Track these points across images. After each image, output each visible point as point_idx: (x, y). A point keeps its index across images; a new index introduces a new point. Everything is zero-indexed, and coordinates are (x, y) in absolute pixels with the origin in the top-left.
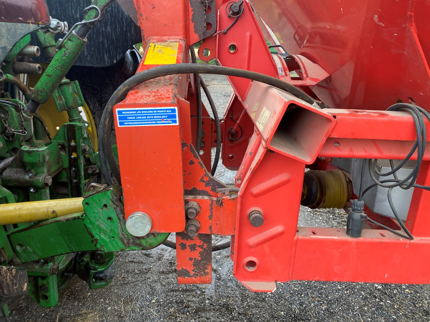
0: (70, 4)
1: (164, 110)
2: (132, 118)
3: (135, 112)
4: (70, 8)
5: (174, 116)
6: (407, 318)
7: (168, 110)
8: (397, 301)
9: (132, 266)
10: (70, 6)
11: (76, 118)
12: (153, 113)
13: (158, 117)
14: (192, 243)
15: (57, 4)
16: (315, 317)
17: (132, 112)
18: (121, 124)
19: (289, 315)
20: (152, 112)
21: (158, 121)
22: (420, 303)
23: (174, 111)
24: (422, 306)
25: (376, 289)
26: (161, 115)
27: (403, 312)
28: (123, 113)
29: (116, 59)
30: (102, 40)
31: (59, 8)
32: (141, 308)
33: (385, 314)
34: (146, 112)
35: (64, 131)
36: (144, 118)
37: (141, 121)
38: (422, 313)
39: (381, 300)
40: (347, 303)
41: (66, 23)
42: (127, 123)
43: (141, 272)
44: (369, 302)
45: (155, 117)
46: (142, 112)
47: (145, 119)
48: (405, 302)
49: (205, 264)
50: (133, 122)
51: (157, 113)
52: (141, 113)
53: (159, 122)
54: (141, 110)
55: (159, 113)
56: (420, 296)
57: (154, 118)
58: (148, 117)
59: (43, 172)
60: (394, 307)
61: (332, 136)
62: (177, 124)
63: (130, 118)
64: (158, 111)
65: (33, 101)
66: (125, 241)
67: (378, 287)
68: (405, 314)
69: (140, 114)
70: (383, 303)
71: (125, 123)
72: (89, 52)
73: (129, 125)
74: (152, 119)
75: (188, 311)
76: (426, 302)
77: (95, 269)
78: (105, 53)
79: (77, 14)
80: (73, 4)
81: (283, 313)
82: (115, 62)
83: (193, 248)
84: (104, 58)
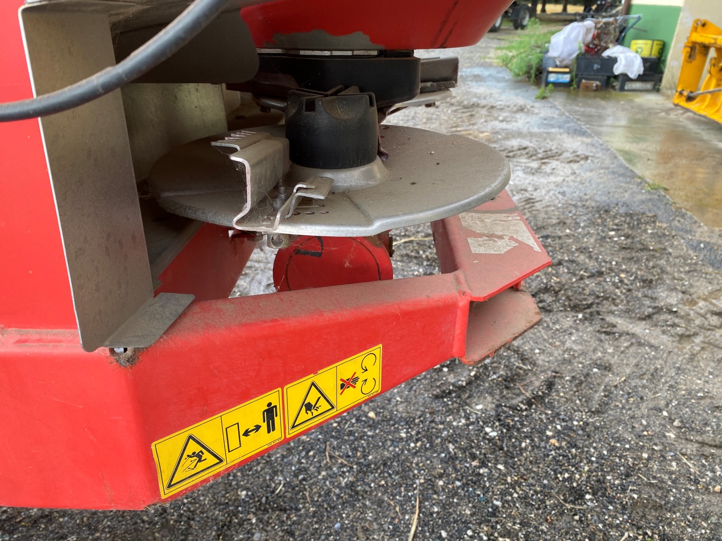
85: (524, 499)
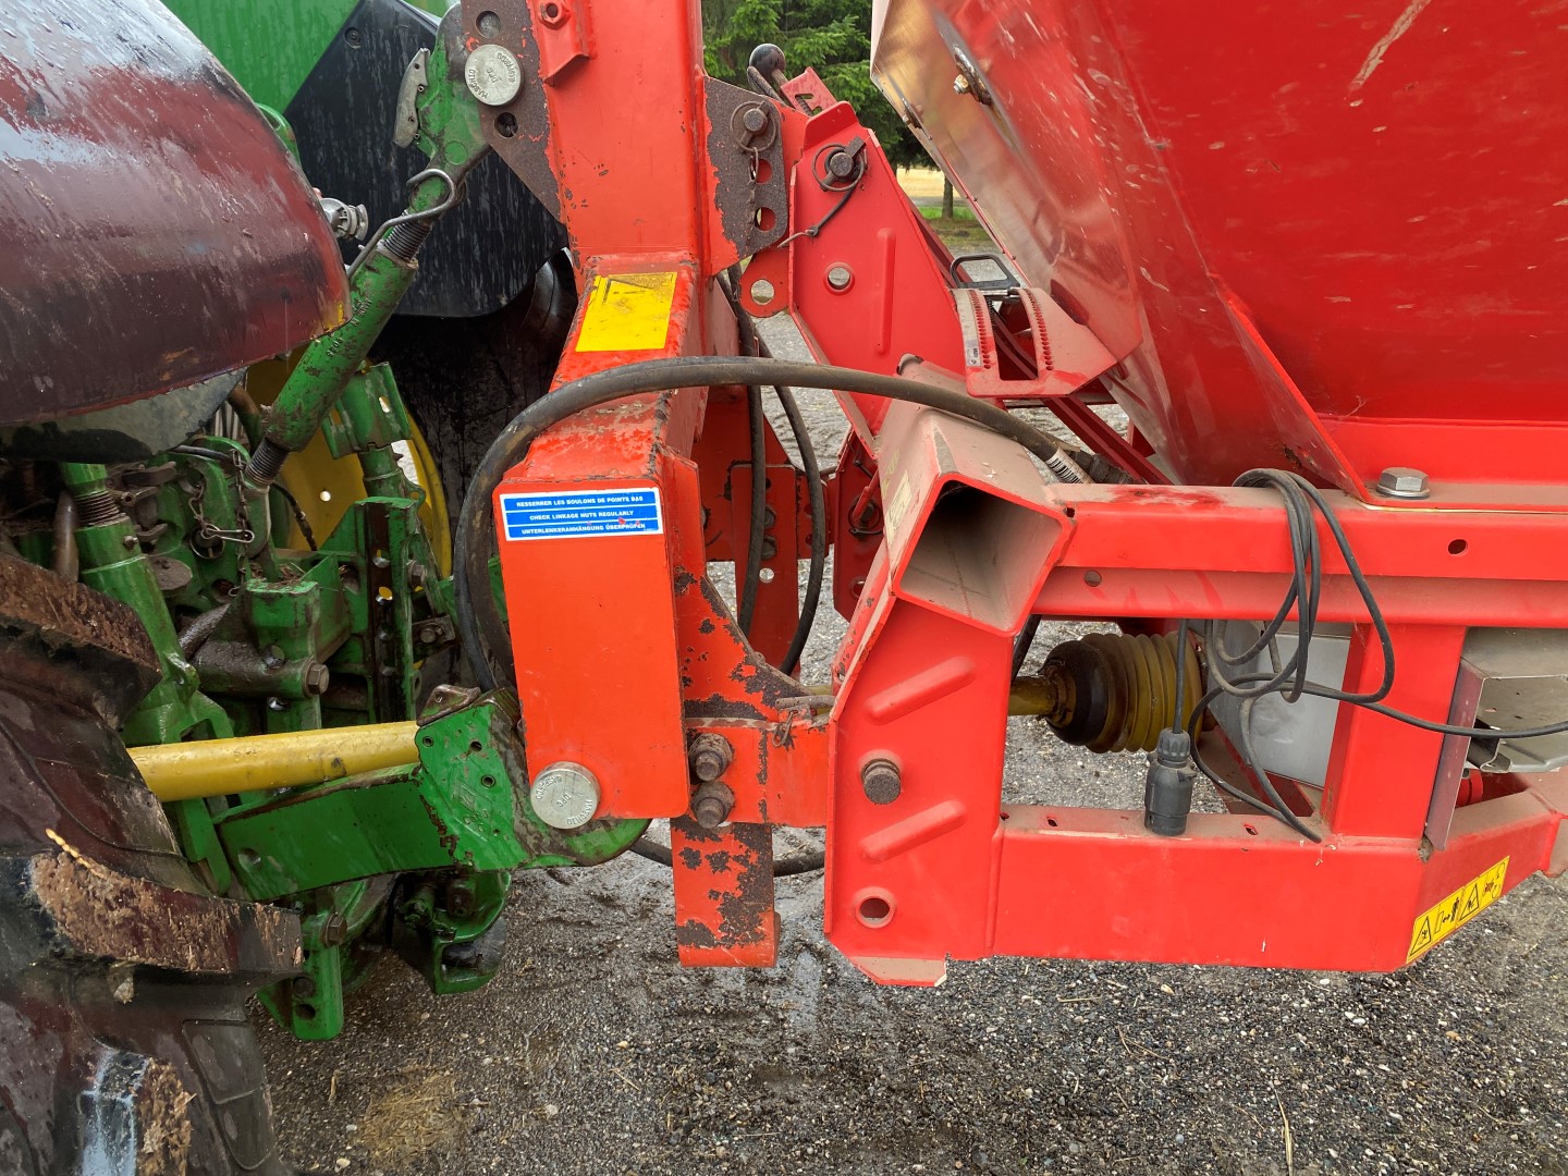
0: (368, 130)
1: (625, 495)
2: (543, 517)
3: (550, 503)
4: (369, 143)
5: (652, 512)
6: (1439, 1119)
7: (635, 495)
8: (1413, 1066)
9: (556, 935)
10: (368, 136)
11: (384, 476)
12: (597, 504)
13: (609, 514)
14: (717, 849)
15: (332, 132)
16: (1134, 1108)
17: (541, 503)
18: (514, 532)
19: (1050, 1100)
20: (593, 501)
21: (611, 523)
22: (1487, 1074)
23: (649, 497)
24: (1493, 1085)
25: (1346, 1027)
26: (618, 510)
27: (1425, 1102)
28: (518, 504)
29: (508, 294)
30: (463, 236)
31: (336, 144)
32: (584, 1063)
33: (1366, 1105)
34: (579, 501)
35: (356, 524)
36: (572, 516)
37: (565, 526)
38: (1489, 1107)
39: (1359, 1063)
40: (1244, 1067)
41: (361, 208)
42: (528, 532)
43: (586, 954)
44: (1316, 1066)
45: (600, 514)
46: (569, 502)
47: (575, 520)
48: (1441, 1069)
49: (754, 909)
50: (545, 527)
51: (606, 503)
52: (566, 506)
53: (612, 527)
54: (565, 498)
55: (611, 503)
56: (1492, 1054)
57: (598, 518)
58: (583, 515)
59: (304, 655)
60: (1400, 1085)
61: (1065, 563)
62: (660, 531)
63: (536, 518)
64: (609, 500)
65: (269, 442)
66: (531, 841)
67: (1355, 1021)
68: (1434, 1109)
69: (561, 506)
70: (1365, 1071)
71: (524, 532)
72: (425, 273)
73: (534, 535)
74: (593, 518)
75: (731, 1078)
76: (1512, 1073)
77: (447, 935)
78: (473, 274)
79: (388, 160)
80: (376, 130)
81: (1030, 1090)
82: (504, 302)
83: (719, 862)
84: (471, 291)
85: (1432, 1111)
